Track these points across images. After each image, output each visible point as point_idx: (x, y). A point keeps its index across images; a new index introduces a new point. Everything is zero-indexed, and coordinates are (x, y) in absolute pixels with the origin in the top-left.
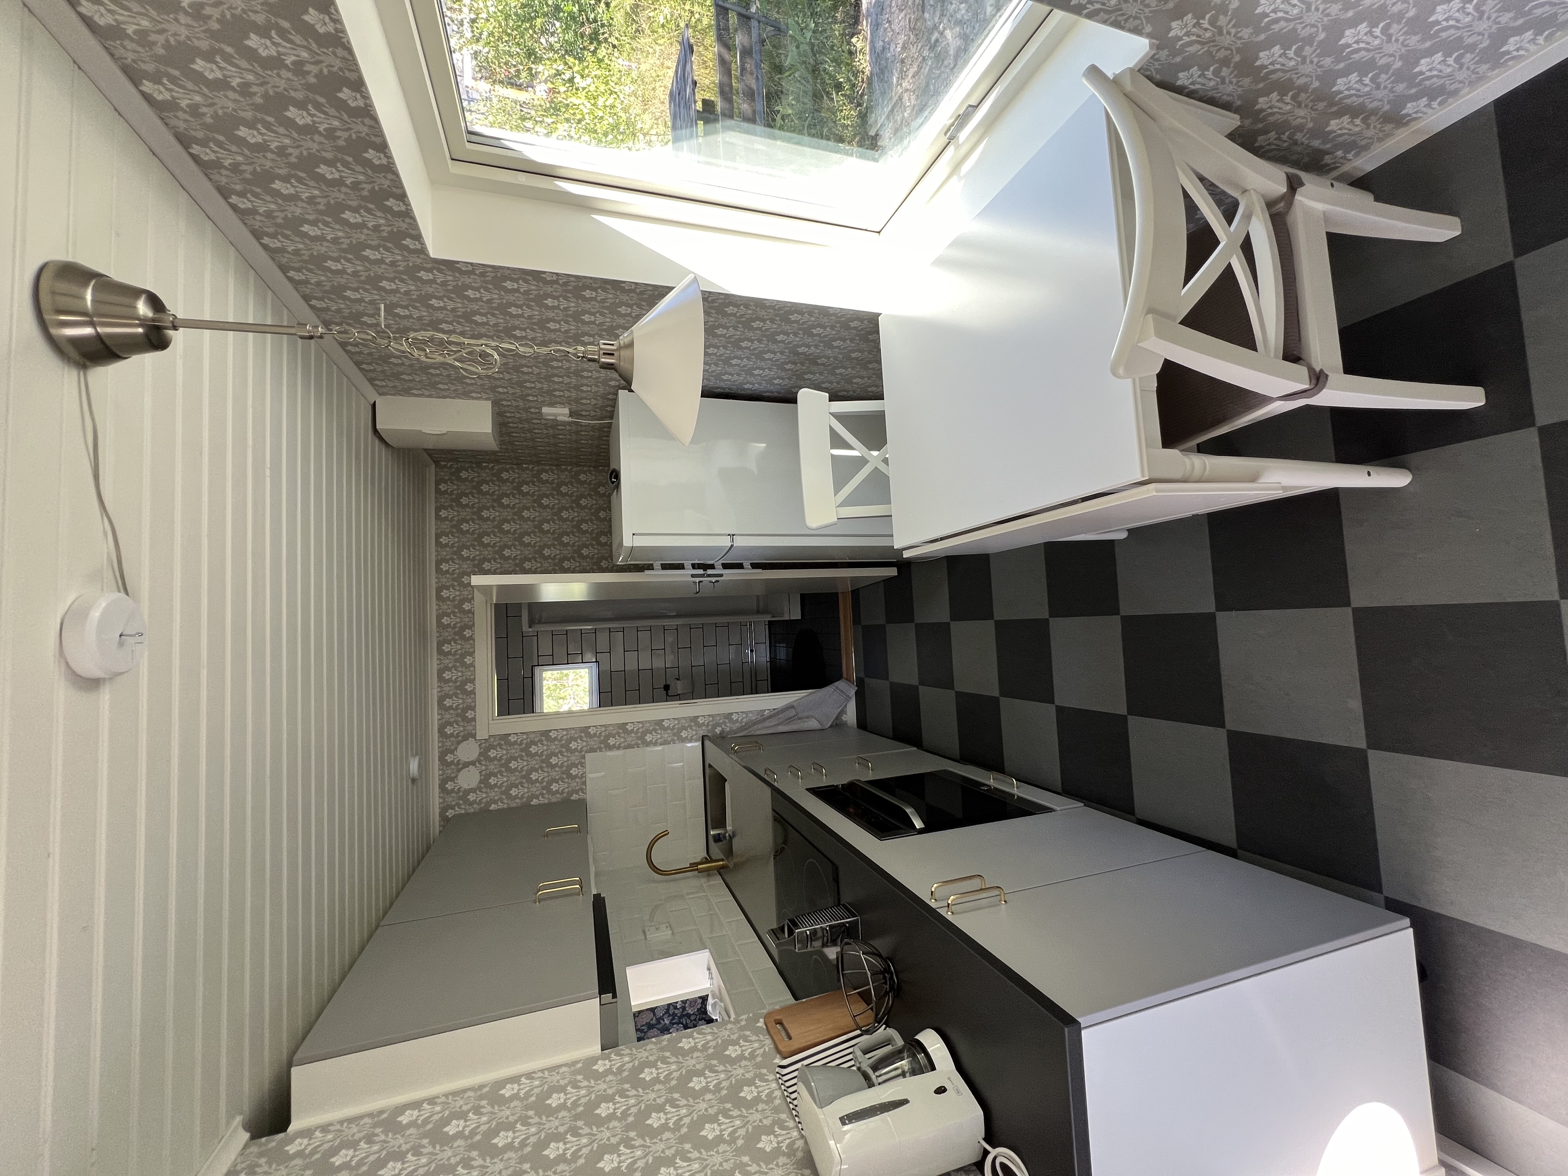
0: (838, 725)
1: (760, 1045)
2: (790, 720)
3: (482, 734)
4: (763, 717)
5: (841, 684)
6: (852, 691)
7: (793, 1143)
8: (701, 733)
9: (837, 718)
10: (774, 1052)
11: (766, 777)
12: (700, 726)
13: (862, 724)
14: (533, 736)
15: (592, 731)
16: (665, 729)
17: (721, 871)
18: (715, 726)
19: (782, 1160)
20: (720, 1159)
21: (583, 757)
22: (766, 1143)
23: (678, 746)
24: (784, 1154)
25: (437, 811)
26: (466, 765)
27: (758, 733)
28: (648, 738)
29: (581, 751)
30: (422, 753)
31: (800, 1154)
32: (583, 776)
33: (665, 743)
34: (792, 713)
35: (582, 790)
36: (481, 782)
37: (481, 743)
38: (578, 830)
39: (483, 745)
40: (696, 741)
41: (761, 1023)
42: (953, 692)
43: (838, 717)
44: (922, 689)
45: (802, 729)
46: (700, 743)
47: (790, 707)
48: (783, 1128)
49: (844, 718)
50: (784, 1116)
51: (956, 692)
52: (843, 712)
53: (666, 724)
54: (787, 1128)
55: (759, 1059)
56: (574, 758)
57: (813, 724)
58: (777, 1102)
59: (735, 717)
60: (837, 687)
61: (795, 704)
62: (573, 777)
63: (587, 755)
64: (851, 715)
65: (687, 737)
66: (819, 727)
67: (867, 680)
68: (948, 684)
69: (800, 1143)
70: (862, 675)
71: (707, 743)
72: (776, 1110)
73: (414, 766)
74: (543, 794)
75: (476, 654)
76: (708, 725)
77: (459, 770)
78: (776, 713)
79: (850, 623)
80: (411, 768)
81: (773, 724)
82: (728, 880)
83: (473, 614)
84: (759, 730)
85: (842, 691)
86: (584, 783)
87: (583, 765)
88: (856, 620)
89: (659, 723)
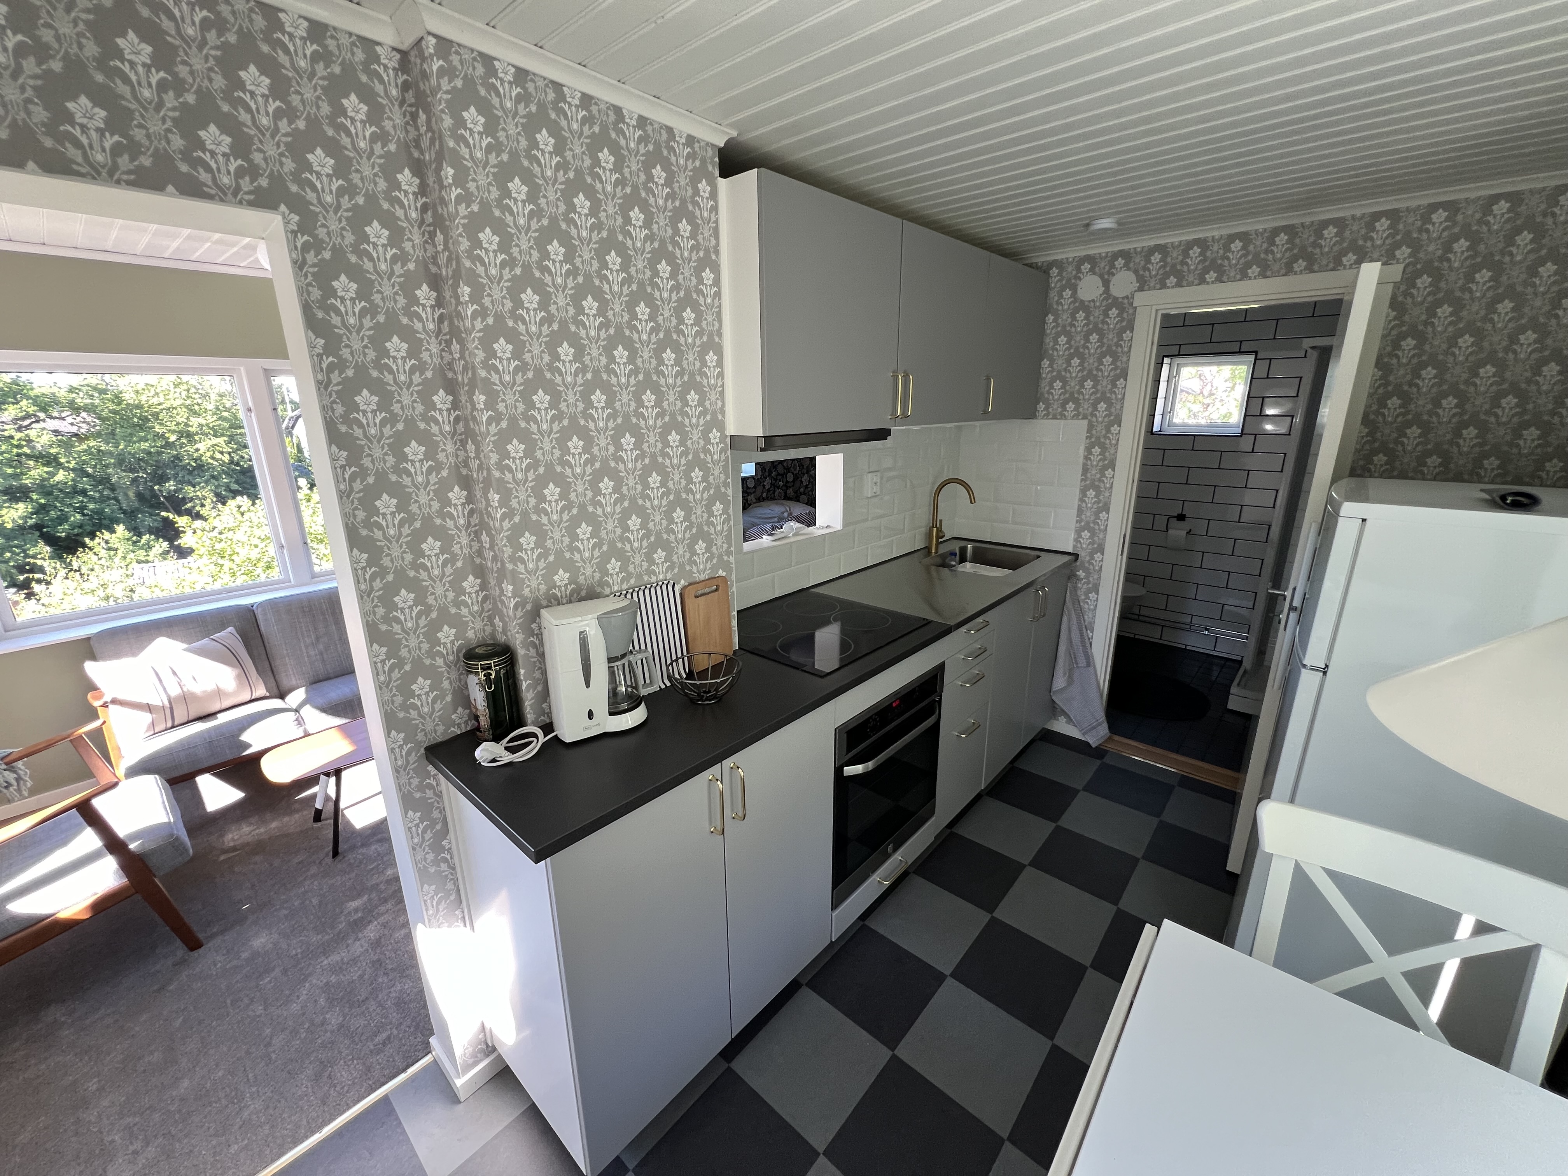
0: (1054, 710)
1: (701, 570)
2: (1072, 657)
3: (1140, 299)
4: (1085, 628)
5: (1103, 730)
6: (1093, 740)
7: (609, 585)
8: (1083, 554)
9: (1063, 711)
10: (692, 580)
11: (980, 620)
12: (1092, 555)
13: (1048, 737)
14: (1125, 359)
15: (1115, 429)
16: (1097, 515)
17: (927, 550)
18: (1087, 571)
19: (597, 576)
20: (609, 528)
21: (1085, 417)
22: (614, 565)
23: (1073, 525)
24: (601, 578)
25: (1059, 257)
26: (1106, 284)
27: (1065, 618)
28: (1091, 493)
29: (1092, 415)
30: (1123, 230)
31: (598, 590)
32: (1063, 417)
33: (1080, 511)
34: (1082, 662)
35: (1047, 415)
36: (1082, 302)
37: (1130, 298)
38: (986, 412)
39: (1126, 301)
40: (1074, 547)
41: (721, 573)
42: (1027, 863)
43: (1064, 713)
44: (1048, 827)
45: (1057, 668)
46: (1071, 550)
47: (1089, 661)
48: (623, 580)
49: (1062, 719)
50: (632, 581)
51: (1025, 866)
52: (1069, 720)
53: (1103, 515)
54: (622, 583)
55: (688, 568)
56: (1086, 407)
57: (1059, 682)
58: (646, 578)
59: (1092, 596)
60: (1100, 724)
61: (1091, 669)
62: (1063, 406)
63: (1085, 422)
64: (1061, 726)
65: (1081, 537)
66: (1055, 688)
67: (1098, 762)
68: (1040, 862)
69: (607, 591)
70: (1107, 760)
71: (1067, 558)
72: (639, 576)
73: (1105, 223)
74: (1051, 372)
75: (1262, 281)
76: (1090, 563)
77: (1101, 276)
78: (1086, 644)
79: (1187, 772)
80: (1104, 221)
81: (1073, 636)
82: (916, 555)
83: (1333, 269)
84: (1069, 621)
85: (1094, 728)
86: (1055, 418)
87: (1076, 417)
88: (1186, 782)
89: (1106, 508)
